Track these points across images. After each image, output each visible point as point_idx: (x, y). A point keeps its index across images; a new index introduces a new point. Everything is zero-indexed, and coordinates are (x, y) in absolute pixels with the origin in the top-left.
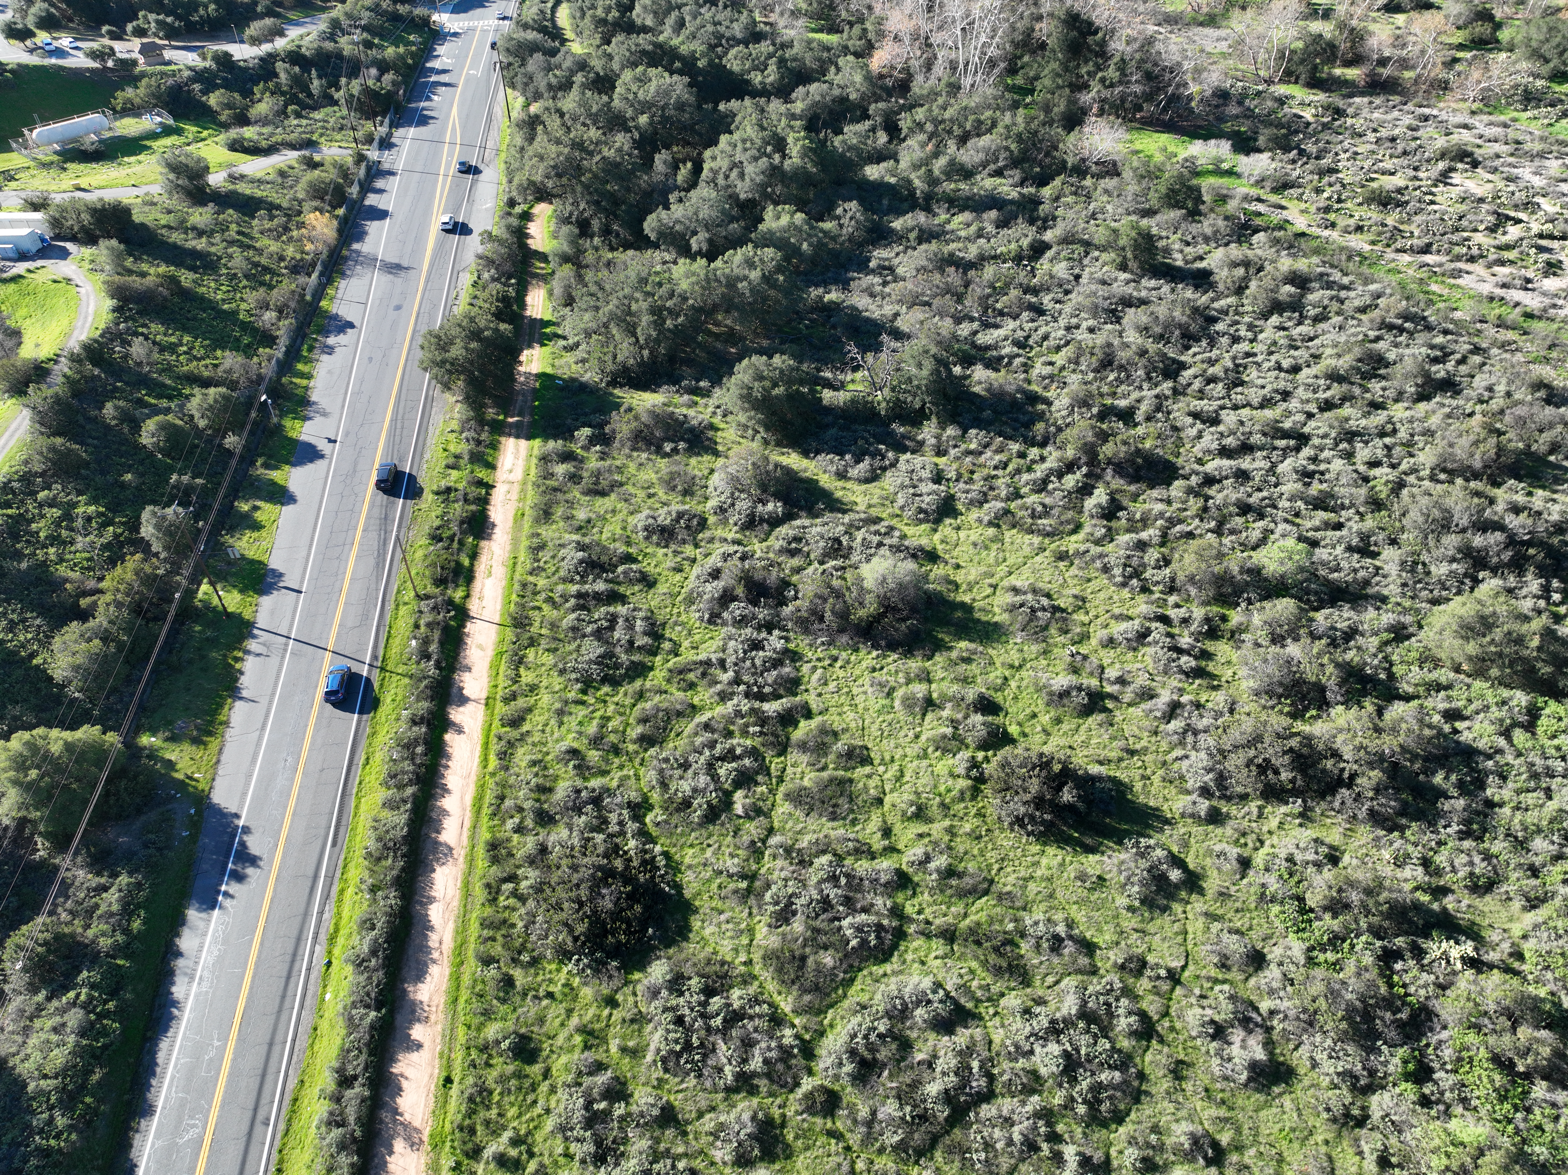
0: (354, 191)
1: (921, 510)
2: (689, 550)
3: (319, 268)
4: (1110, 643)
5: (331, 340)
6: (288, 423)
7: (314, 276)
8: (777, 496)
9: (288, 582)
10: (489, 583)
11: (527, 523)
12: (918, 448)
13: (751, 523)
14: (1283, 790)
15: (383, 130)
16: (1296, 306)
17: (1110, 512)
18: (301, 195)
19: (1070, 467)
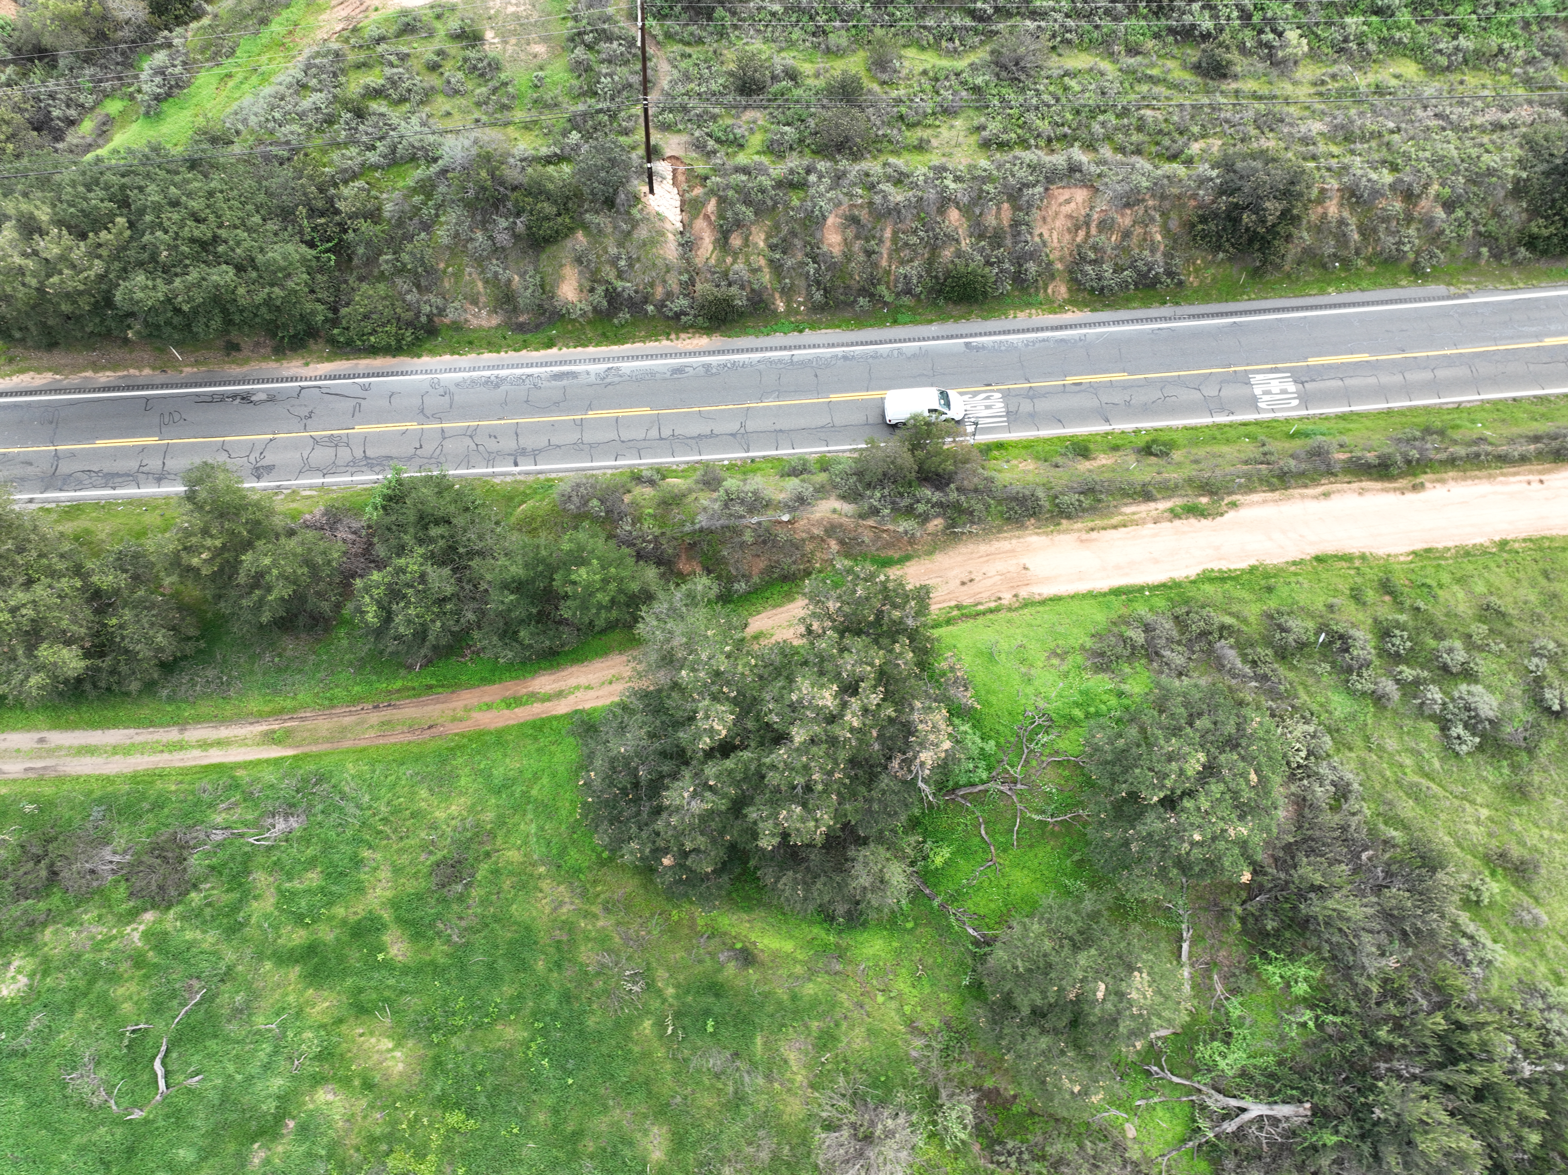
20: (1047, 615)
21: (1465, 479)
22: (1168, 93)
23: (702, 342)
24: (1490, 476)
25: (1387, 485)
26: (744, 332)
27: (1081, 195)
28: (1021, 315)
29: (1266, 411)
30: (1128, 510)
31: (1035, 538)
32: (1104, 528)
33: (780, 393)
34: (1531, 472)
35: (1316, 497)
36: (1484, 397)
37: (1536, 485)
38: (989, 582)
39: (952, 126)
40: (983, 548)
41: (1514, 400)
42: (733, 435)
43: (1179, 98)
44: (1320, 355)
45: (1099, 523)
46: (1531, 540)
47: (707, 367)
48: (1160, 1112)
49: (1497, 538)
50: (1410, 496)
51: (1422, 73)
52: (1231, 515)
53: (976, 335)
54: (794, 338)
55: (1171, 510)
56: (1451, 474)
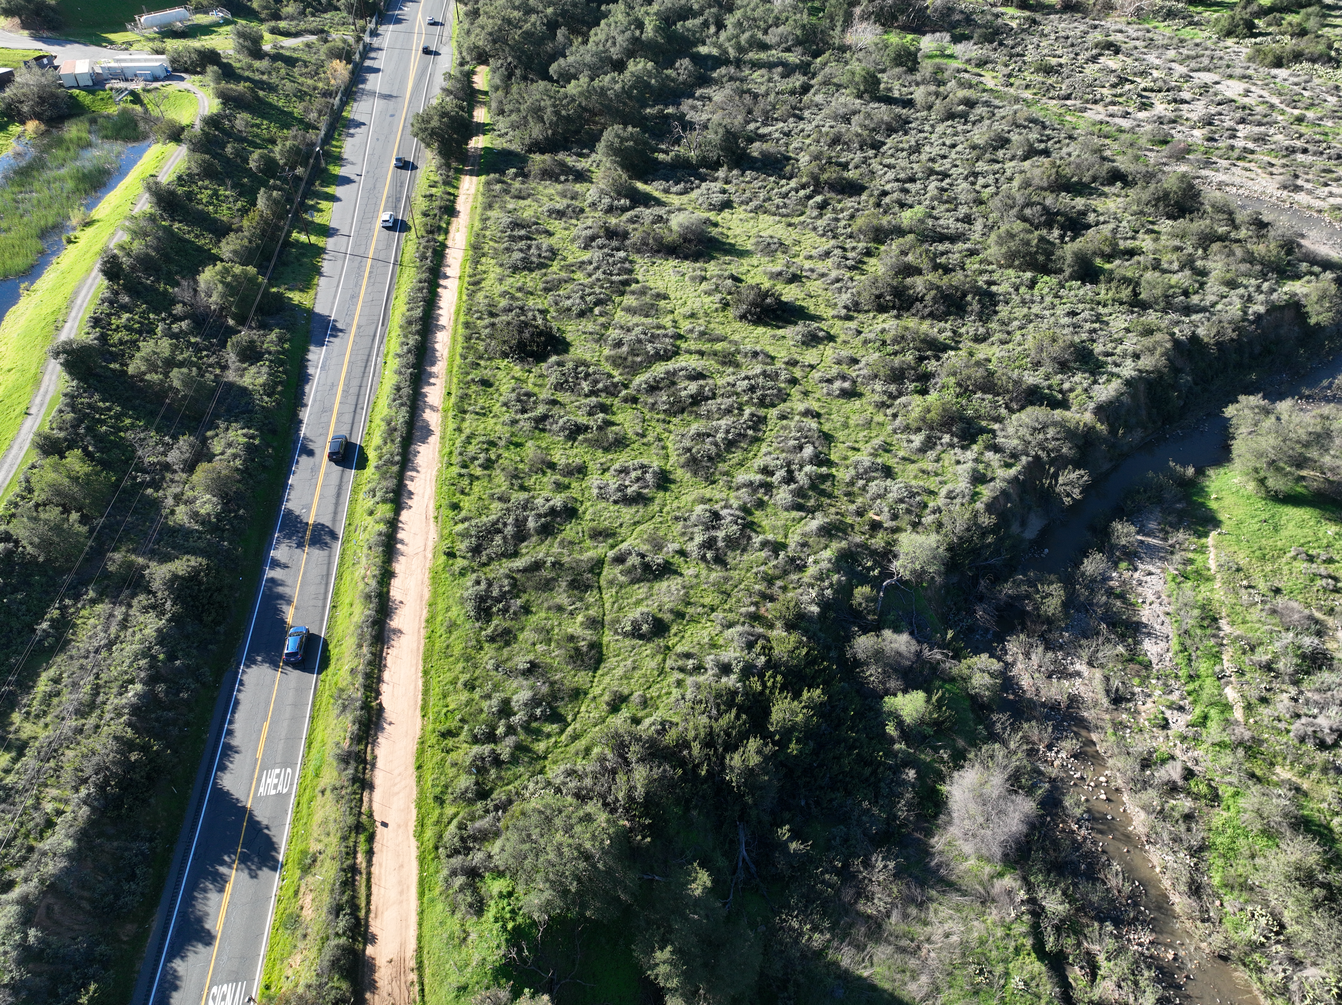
0: (357, 57)
1: (711, 204)
2: (574, 221)
3: (339, 95)
4: (810, 257)
5: (352, 131)
6: (331, 168)
7: (338, 98)
8: (626, 197)
9: (342, 232)
10: (458, 235)
11: (479, 211)
12: (715, 180)
13: (610, 210)
14: (887, 306)
15: (372, 26)
16: (964, 116)
17: (822, 206)
18: (323, 58)
19: (803, 187)
20: (432, 946)
29: (291, 789)
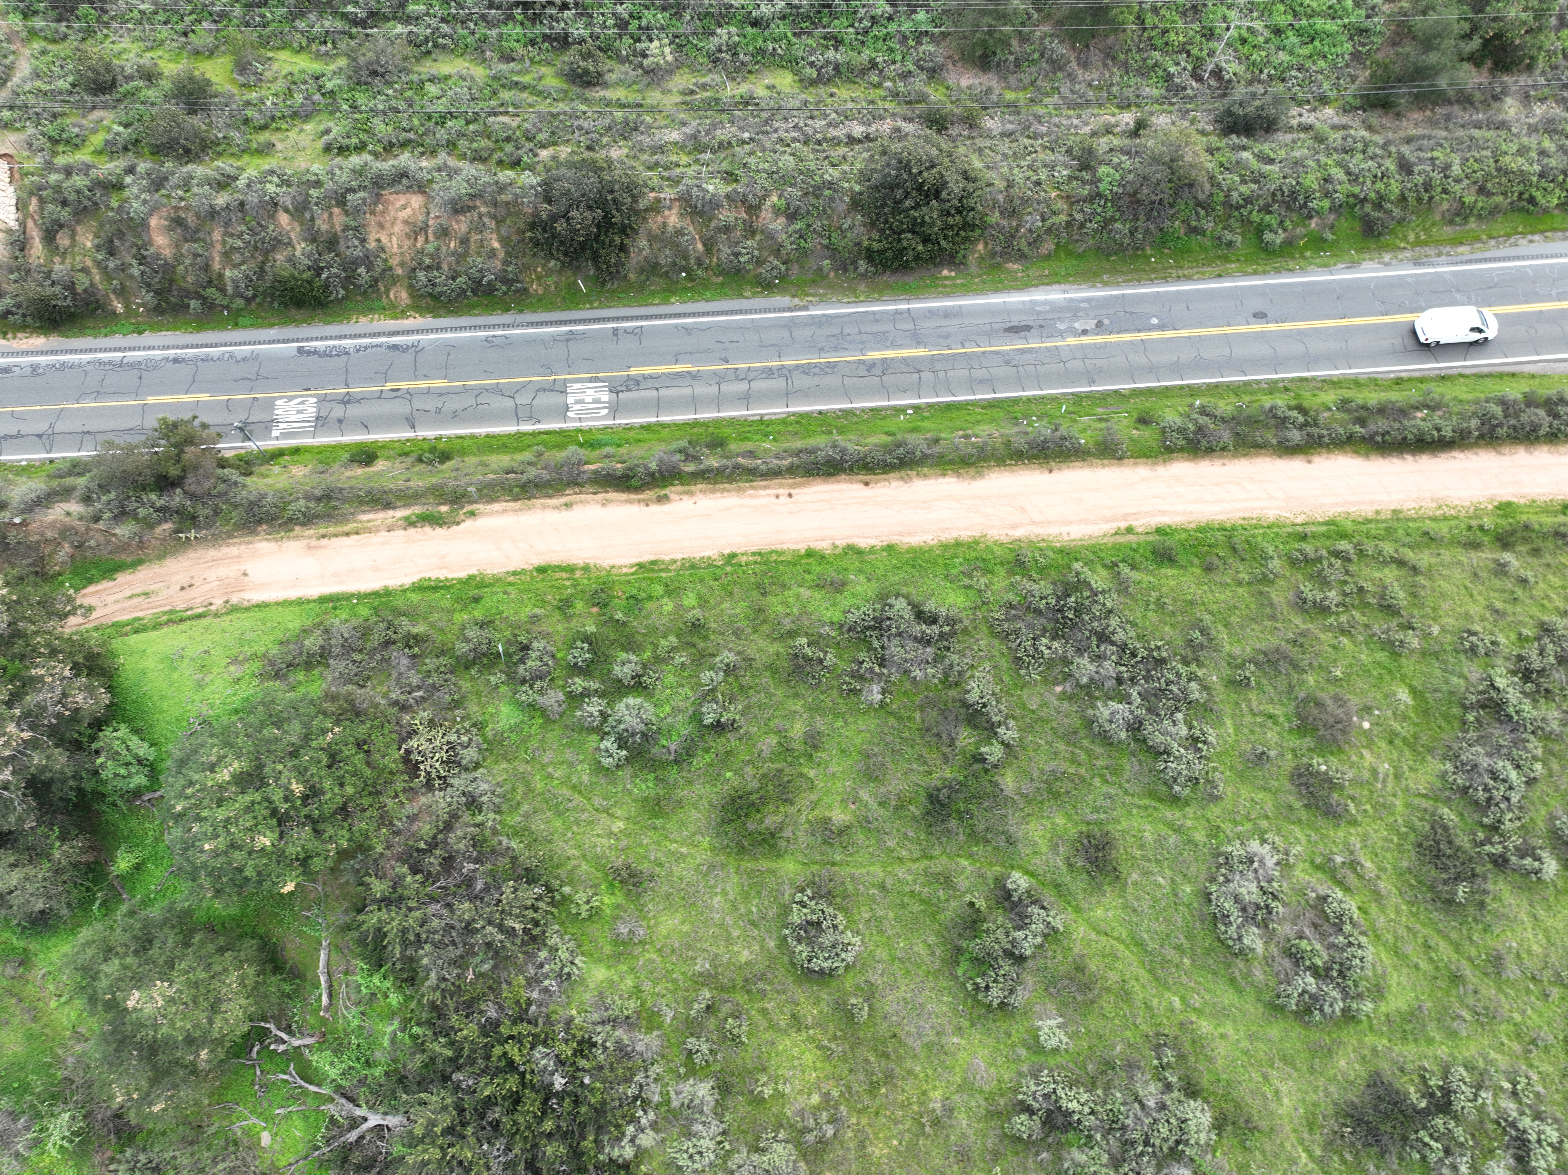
20: (245, 622)
21: (713, 492)
22: (531, 99)
23: (39, 341)
24: (739, 489)
25: (633, 496)
26: (82, 332)
27: (416, 201)
28: (363, 320)
29: (573, 420)
30: (364, 517)
31: (264, 544)
32: (336, 536)
33: (98, 394)
34: (781, 486)
35: (557, 508)
36: (791, 409)
37: (784, 499)
38: (206, 587)
39: (302, 130)
40: (212, 553)
41: (820, 413)
42: (39, 436)
43: (544, 106)
44: (643, 365)
45: (331, 530)
46: (760, 554)
47: (35, 367)
48: (297, 1122)
49: (727, 552)
50: (655, 508)
51: (797, 85)
52: (468, 524)
53: (312, 339)
54: (134, 339)
55: (406, 519)
56: (699, 486)
